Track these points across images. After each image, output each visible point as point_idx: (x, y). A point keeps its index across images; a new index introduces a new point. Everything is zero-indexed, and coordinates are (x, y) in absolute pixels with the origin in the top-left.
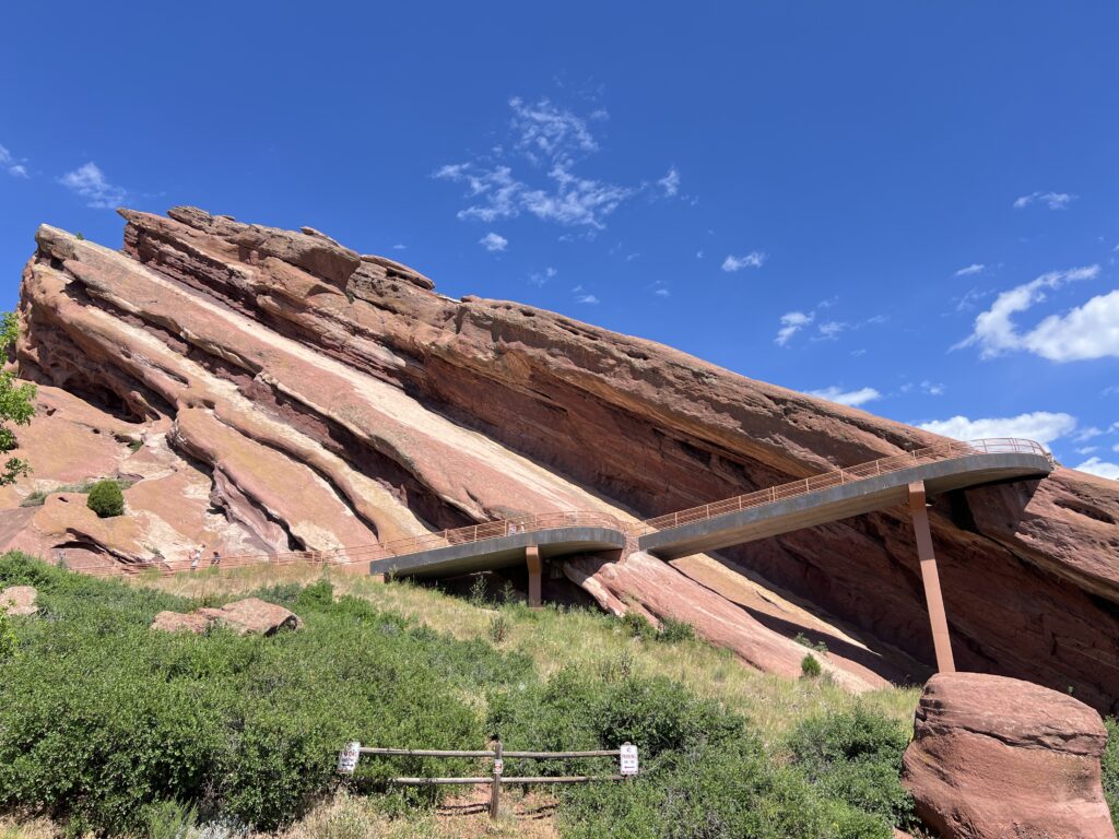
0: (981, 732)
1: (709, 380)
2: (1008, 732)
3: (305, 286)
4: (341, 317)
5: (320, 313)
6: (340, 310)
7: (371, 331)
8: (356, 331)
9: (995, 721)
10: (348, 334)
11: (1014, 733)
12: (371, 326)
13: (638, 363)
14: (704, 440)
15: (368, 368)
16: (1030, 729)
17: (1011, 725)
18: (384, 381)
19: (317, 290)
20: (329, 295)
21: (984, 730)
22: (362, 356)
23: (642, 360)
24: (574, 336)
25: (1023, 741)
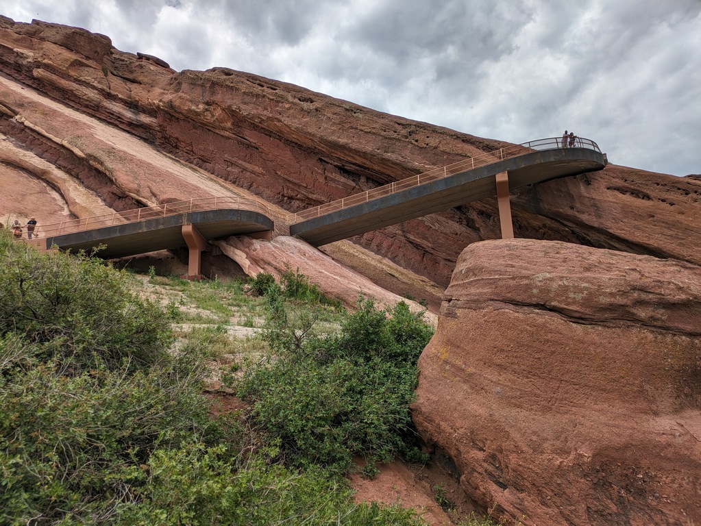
0: (529, 305)
1: (357, 114)
2: (574, 302)
3: (66, 60)
4: (96, 84)
5: (80, 81)
6: (95, 79)
7: (120, 96)
8: (109, 96)
9: (555, 285)
10: (102, 98)
11: (587, 302)
12: (121, 92)
13: (305, 105)
14: (354, 164)
15: (117, 123)
16: (612, 294)
17: (581, 291)
18: (128, 132)
19: (76, 64)
20: (87, 69)
21: (534, 300)
22: (112, 114)
23: (309, 104)
24: (260, 88)
25: (598, 315)
